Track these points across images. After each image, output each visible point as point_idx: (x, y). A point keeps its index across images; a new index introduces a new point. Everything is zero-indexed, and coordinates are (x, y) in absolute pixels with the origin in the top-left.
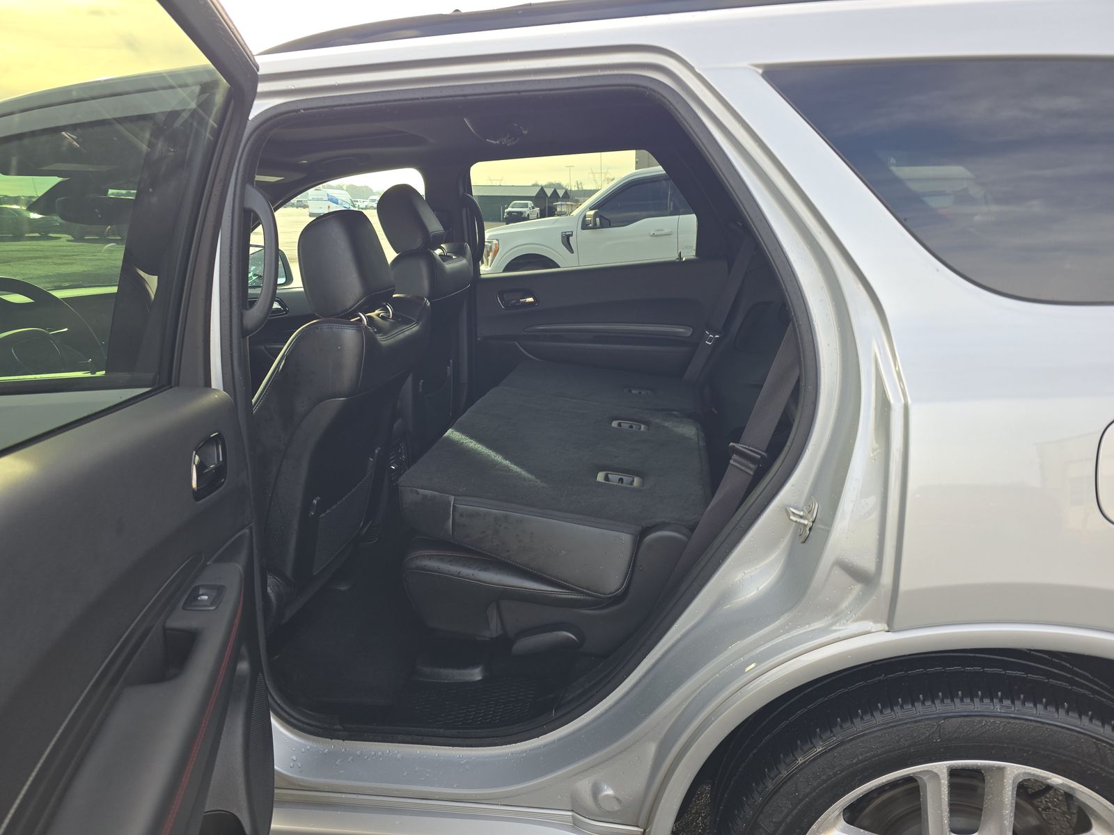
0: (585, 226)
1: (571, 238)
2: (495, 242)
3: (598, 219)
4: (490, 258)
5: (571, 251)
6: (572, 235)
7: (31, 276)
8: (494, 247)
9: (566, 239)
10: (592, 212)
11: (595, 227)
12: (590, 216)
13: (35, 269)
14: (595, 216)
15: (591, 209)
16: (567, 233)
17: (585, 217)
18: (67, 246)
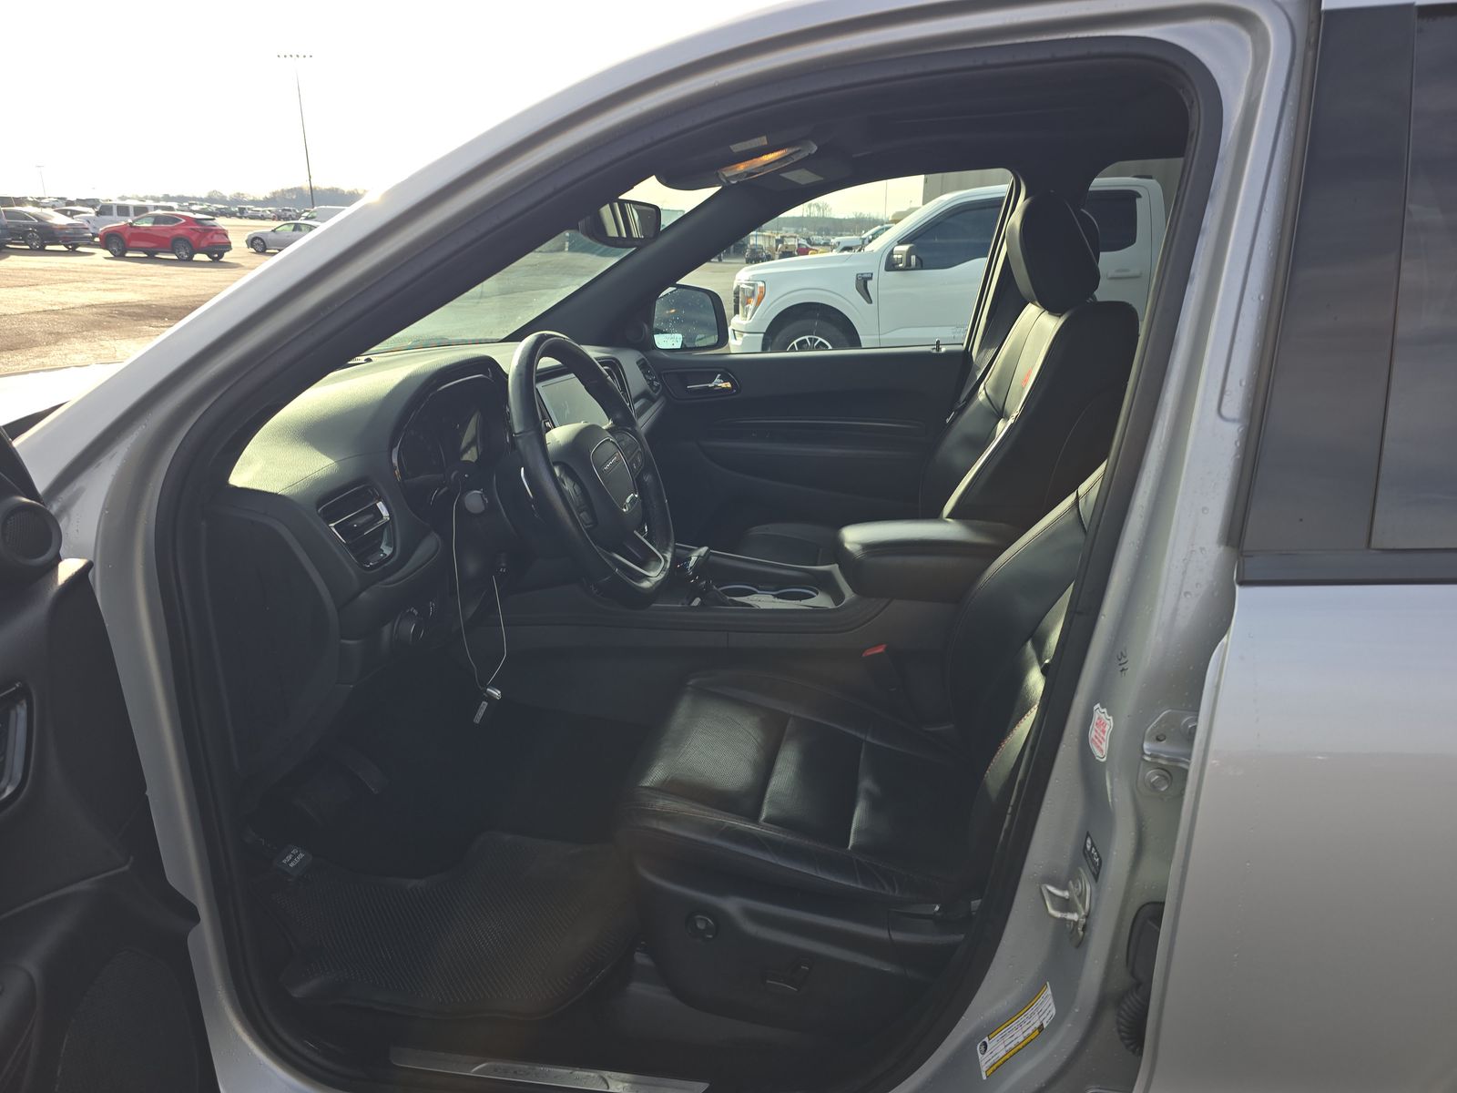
0: (891, 265)
1: (869, 282)
2: (761, 284)
3: (913, 257)
4: (751, 306)
5: (870, 301)
6: (871, 278)
7: (72, 306)
8: (757, 293)
9: (863, 283)
10: (905, 248)
11: (908, 267)
12: (901, 253)
13: (76, 297)
14: (909, 253)
15: (901, 243)
16: (865, 276)
17: (892, 253)
18: (107, 266)
